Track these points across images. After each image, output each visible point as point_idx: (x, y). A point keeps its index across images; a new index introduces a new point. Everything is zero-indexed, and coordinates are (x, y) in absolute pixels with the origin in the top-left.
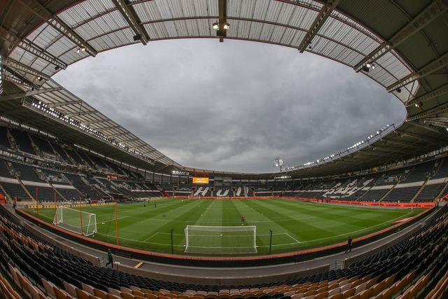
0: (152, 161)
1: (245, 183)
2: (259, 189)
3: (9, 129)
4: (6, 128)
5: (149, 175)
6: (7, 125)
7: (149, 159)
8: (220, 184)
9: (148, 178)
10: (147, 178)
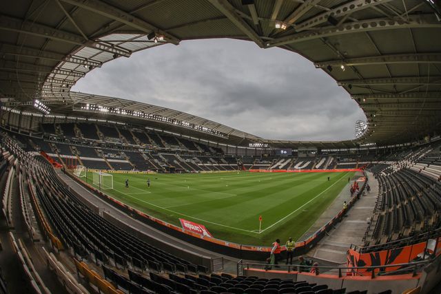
0: (225, 135)
1: (331, 152)
2: (345, 160)
3: (77, 124)
4: (73, 123)
5: (231, 149)
6: (74, 121)
7: (221, 133)
8: (305, 155)
9: (231, 153)
10: (229, 152)
